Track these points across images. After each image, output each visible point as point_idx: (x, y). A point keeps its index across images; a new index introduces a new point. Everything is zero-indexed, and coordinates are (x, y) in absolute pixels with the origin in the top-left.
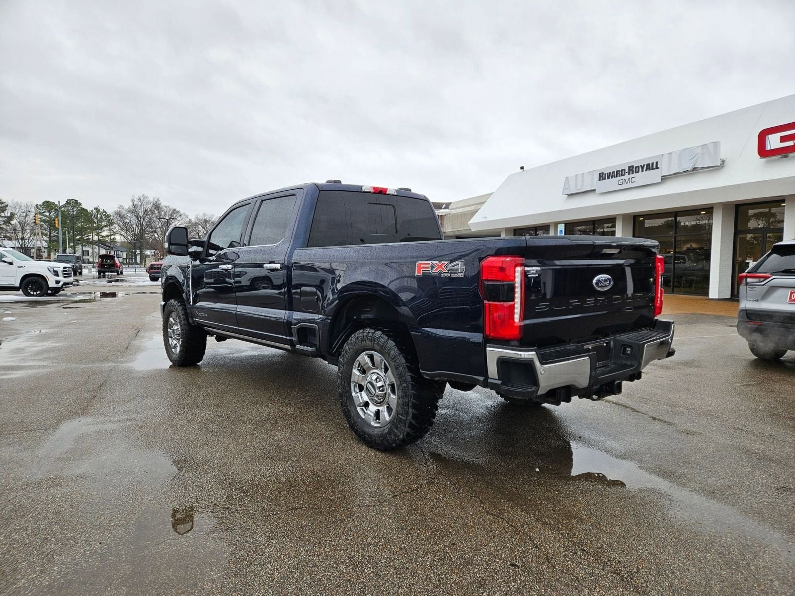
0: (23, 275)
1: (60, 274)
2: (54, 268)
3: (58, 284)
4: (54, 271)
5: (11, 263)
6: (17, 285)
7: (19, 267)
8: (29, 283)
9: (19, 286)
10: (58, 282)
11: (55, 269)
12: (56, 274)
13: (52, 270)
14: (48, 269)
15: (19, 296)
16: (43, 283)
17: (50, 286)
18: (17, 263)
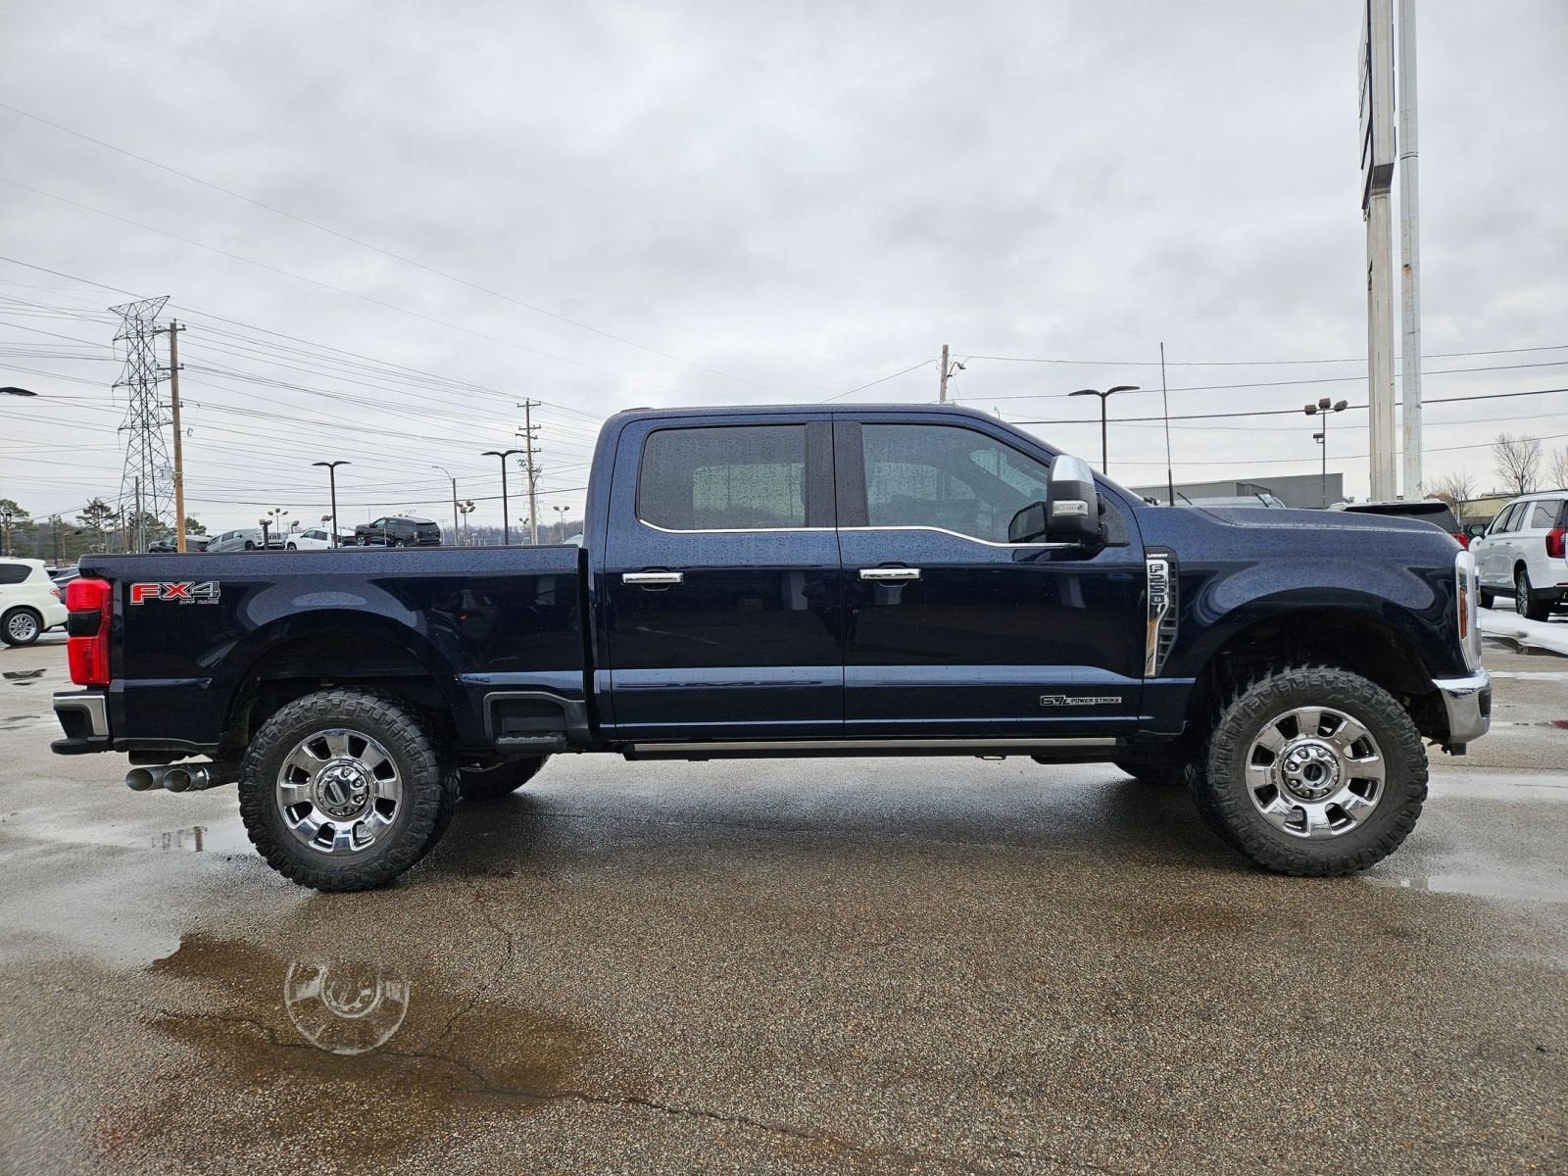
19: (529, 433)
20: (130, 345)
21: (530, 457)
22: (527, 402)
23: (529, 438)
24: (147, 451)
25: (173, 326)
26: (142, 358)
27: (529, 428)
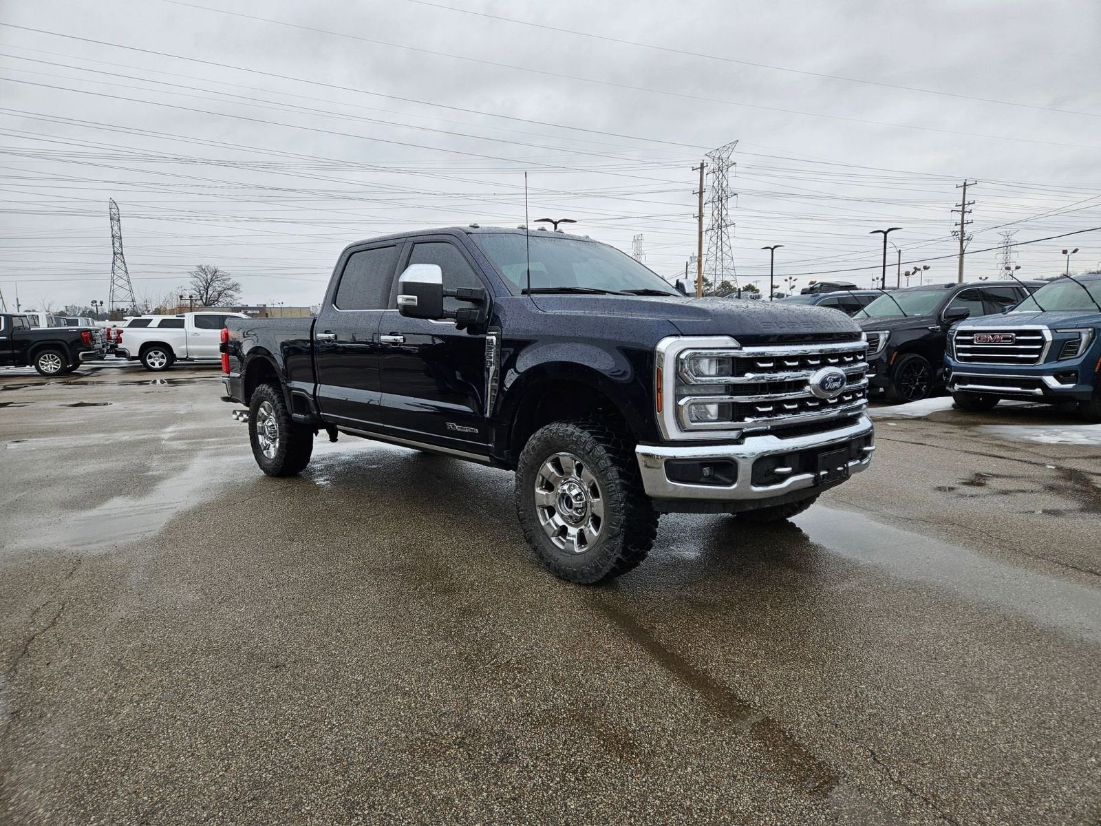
19: (963, 208)
20: (715, 176)
21: (962, 227)
22: (965, 183)
23: (963, 212)
24: (719, 243)
25: (702, 164)
26: (721, 184)
27: (964, 204)
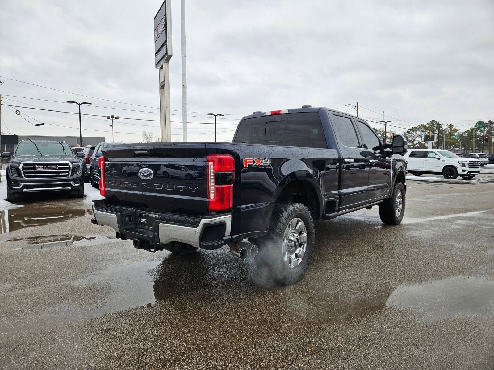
0: (445, 165)
1: (467, 165)
2: (462, 161)
3: (465, 172)
4: (462, 164)
5: (439, 159)
6: (441, 171)
7: (443, 161)
8: (447, 171)
9: (442, 172)
10: (464, 171)
11: (463, 163)
12: (464, 165)
13: (461, 163)
14: (459, 162)
15: (441, 178)
16: (455, 171)
17: (459, 173)
18: (443, 158)
